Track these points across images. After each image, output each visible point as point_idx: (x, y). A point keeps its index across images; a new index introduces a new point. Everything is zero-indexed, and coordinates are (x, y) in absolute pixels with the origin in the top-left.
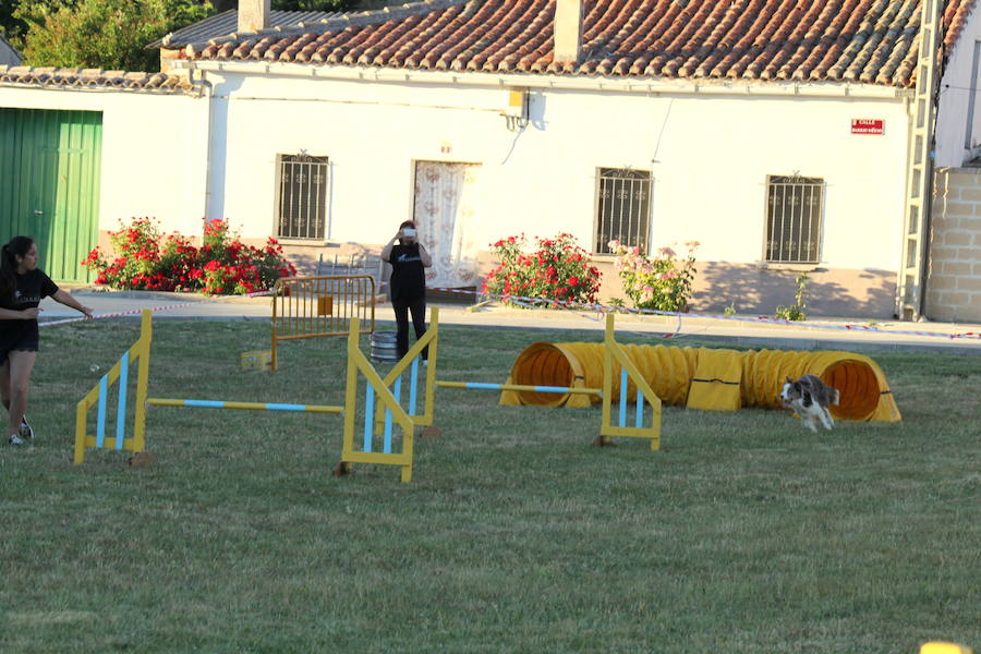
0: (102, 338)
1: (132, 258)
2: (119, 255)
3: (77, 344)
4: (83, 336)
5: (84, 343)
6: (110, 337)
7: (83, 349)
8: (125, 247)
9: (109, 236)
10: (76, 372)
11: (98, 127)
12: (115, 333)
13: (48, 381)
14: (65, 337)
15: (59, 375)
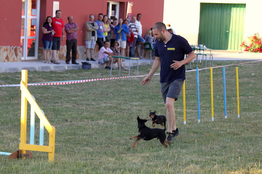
0: (252, 66)
1: (254, 44)
2: (251, 43)
3: (245, 68)
4: (246, 65)
5: (247, 67)
6: (254, 66)
7: (247, 69)
8: (253, 41)
9: (248, 38)
10: (248, 75)
11: (244, 8)
12: (255, 65)
13: (242, 78)
14: (242, 66)
15: (244, 76)
